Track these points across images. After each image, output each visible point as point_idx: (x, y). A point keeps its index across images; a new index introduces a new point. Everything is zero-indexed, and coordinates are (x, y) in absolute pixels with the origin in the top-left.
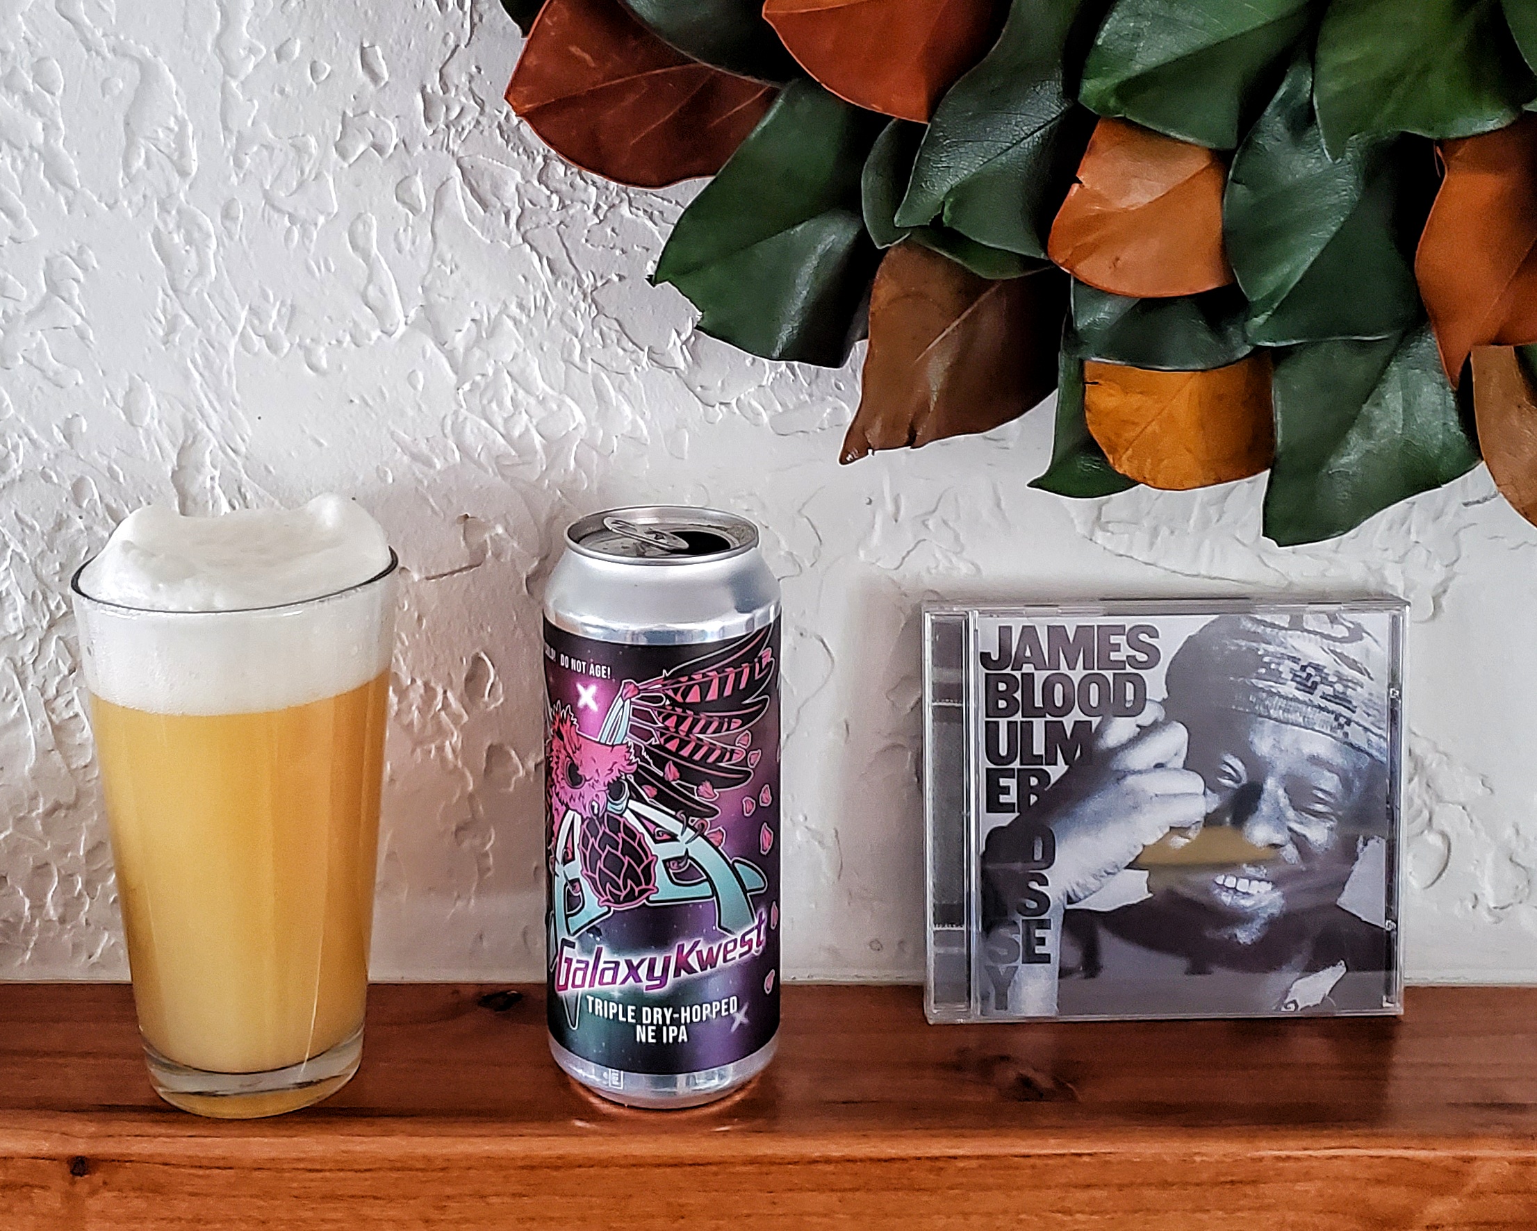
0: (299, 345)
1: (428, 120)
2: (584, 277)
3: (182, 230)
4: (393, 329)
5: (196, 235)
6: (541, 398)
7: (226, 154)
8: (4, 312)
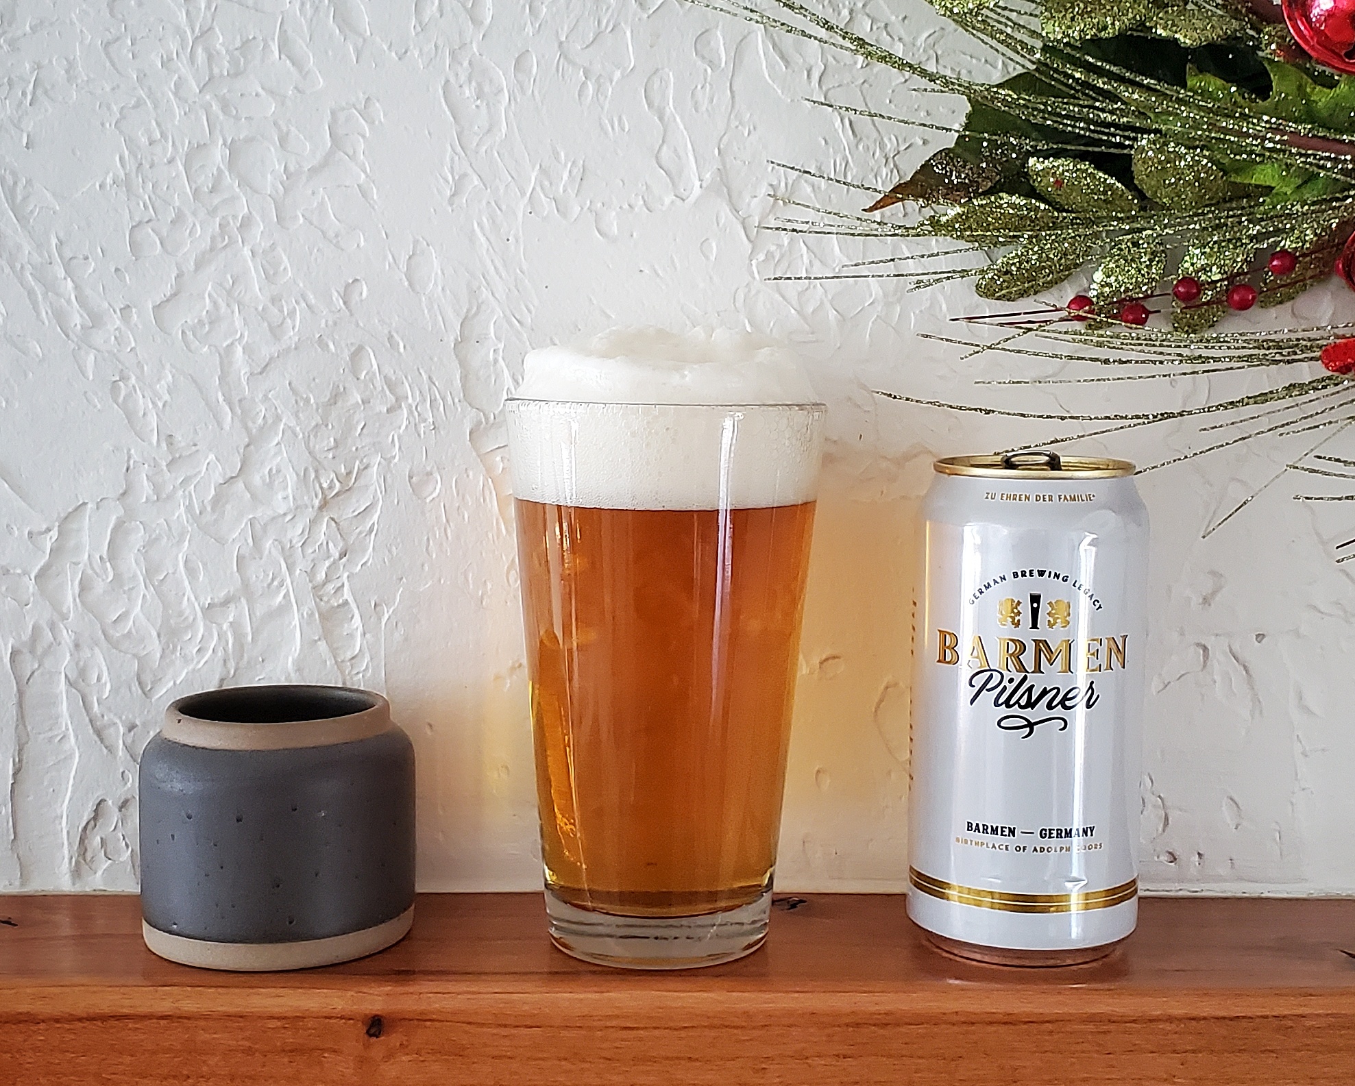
0: (590, 208)
2: (885, 140)
3: (474, 83)
4: (686, 193)
5: (487, 89)
7: (521, 3)
8: (285, 167)
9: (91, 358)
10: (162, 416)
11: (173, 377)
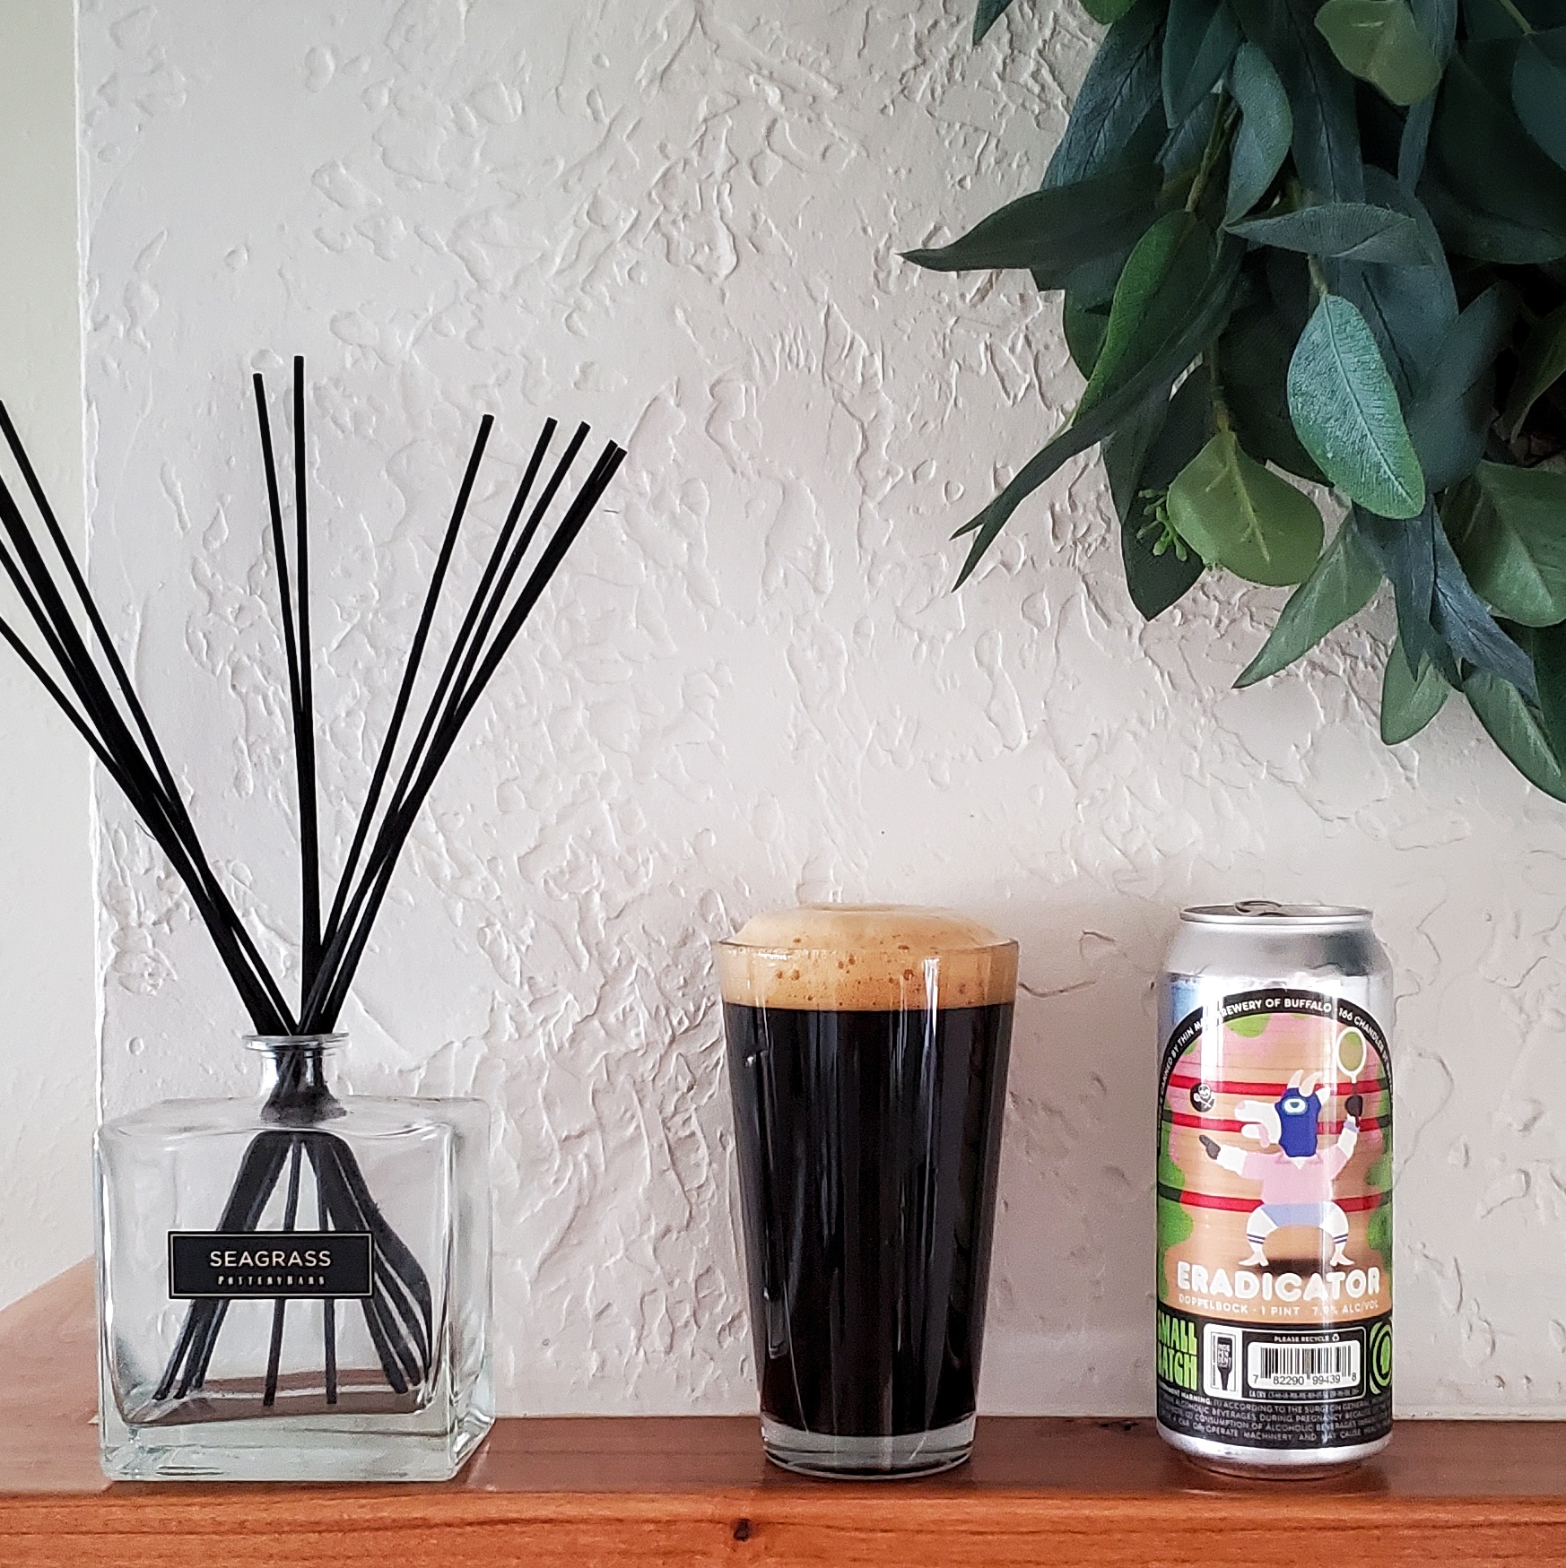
0: (923, 760)
1: (1055, 537)
2: (1204, 691)
3: (815, 647)
4: (1015, 744)
5: (829, 652)
6: (1159, 813)
7: (861, 572)
8: (641, 727)
9: (460, 905)
10: (524, 959)
11: (536, 924)
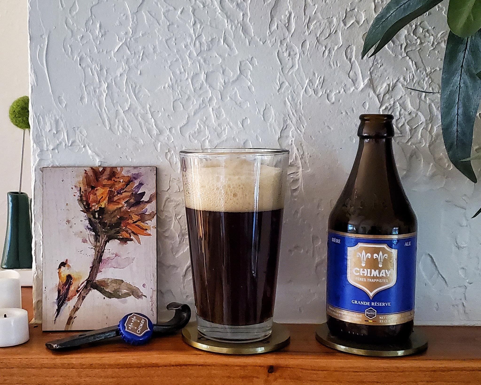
0: (325, 92)
1: (375, 12)
2: (427, 68)
3: (288, 52)
4: (359, 87)
5: (292, 53)
6: (409, 112)
7: (305, 24)
8: (224, 81)
9: (159, 145)
